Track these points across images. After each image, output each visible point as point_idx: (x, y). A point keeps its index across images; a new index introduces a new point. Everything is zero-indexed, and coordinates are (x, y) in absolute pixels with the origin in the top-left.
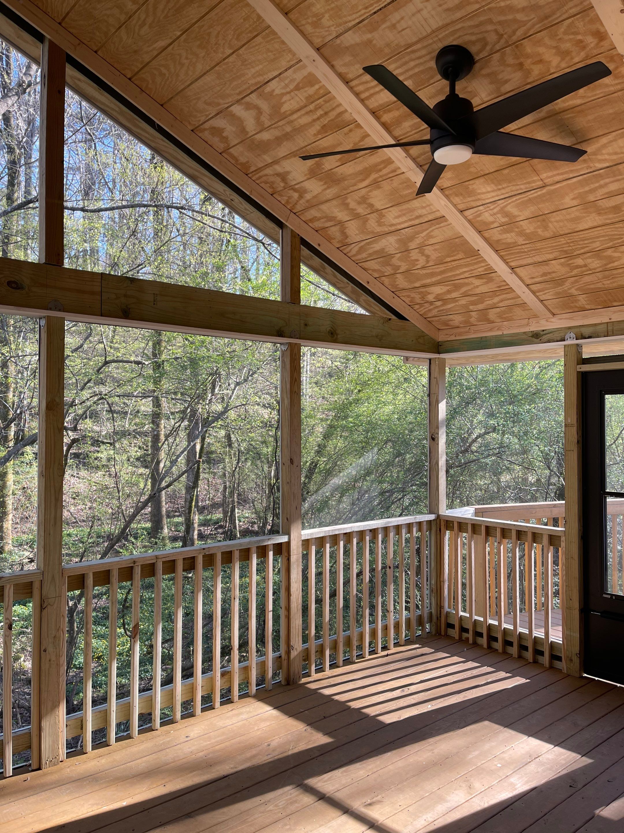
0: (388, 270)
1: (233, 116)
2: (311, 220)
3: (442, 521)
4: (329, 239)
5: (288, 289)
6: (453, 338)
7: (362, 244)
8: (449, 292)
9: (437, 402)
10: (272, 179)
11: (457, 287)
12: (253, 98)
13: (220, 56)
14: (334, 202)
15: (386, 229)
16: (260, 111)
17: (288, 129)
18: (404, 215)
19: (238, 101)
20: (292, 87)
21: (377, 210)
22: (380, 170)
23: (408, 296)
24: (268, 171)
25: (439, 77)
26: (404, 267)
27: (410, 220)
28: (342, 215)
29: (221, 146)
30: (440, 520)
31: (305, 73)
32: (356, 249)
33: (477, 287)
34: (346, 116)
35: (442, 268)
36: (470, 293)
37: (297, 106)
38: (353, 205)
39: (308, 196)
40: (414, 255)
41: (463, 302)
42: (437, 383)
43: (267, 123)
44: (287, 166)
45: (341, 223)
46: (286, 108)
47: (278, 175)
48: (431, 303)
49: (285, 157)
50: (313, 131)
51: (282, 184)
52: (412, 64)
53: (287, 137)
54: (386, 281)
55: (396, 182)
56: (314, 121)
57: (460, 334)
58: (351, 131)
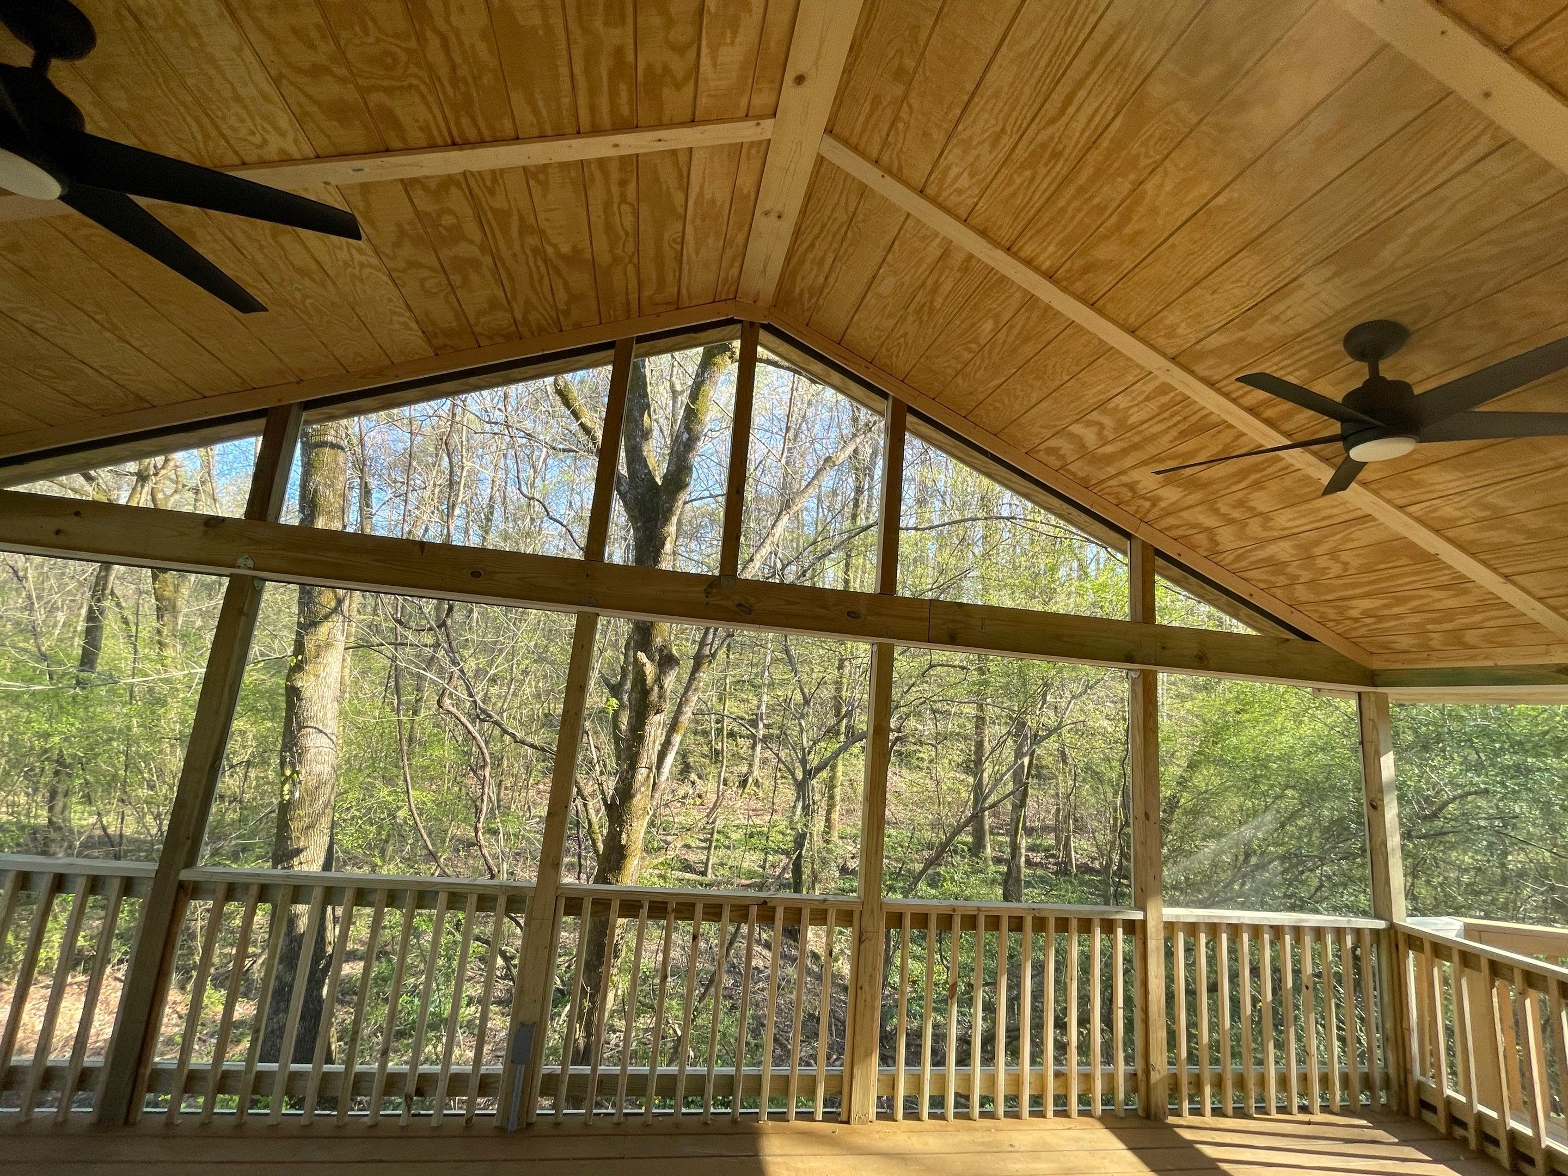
0: (1282, 580)
1: (1071, 435)
2: (1167, 529)
3: (1400, 934)
4: (1193, 548)
5: (1139, 606)
6: (1399, 666)
7: (1240, 551)
8: (1386, 606)
9: (1378, 755)
10: (1118, 490)
11: (1401, 601)
12: (1095, 416)
13: (1057, 383)
14: (1199, 508)
15: (1276, 534)
16: (1101, 426)
17: (1137, 439)
18: (1304, 516)
19: (1077, 421)
20: (1140, 399)
21: (1261, 514)
22: (1264, 469)
23: (1317, 611)
24: (1113, 482)
25: (1350, 359)
26: (1306, 576)
27: (1312, 522)
28: (1209, 521)
29: (1058, 464)
30: (1396, 932)
31: (1156, 383)
32: (1232, 557)
33: (1439, 600)
34: (1213, 419)
35: (1373, 577)
36: (1426, 608)
37: (1147, 416)
38: (1224, 509)
39: (1163, 504)
40: (1322, 562)
41: (1416, 618)
42: (1375, 727)
43: (1111, 437)
44: (1135, 475)
45: (1208, 530)
46: (1133, 420)
47: (1125, 485)
48: (1356, 620)
49: (1134, 467)
50: (1169, 437)
51: (1130, 494)
52: (1307, 352)
53: (1135, 447)
54: (1279, 593)
55: (1288, 482)
56: (1169, 428)
57: (1413, 661)
58: (1219, 432)
